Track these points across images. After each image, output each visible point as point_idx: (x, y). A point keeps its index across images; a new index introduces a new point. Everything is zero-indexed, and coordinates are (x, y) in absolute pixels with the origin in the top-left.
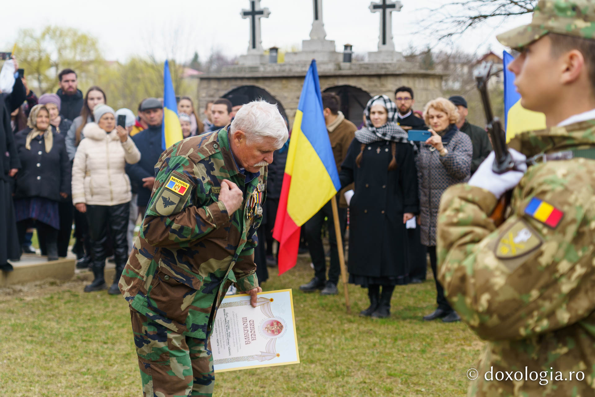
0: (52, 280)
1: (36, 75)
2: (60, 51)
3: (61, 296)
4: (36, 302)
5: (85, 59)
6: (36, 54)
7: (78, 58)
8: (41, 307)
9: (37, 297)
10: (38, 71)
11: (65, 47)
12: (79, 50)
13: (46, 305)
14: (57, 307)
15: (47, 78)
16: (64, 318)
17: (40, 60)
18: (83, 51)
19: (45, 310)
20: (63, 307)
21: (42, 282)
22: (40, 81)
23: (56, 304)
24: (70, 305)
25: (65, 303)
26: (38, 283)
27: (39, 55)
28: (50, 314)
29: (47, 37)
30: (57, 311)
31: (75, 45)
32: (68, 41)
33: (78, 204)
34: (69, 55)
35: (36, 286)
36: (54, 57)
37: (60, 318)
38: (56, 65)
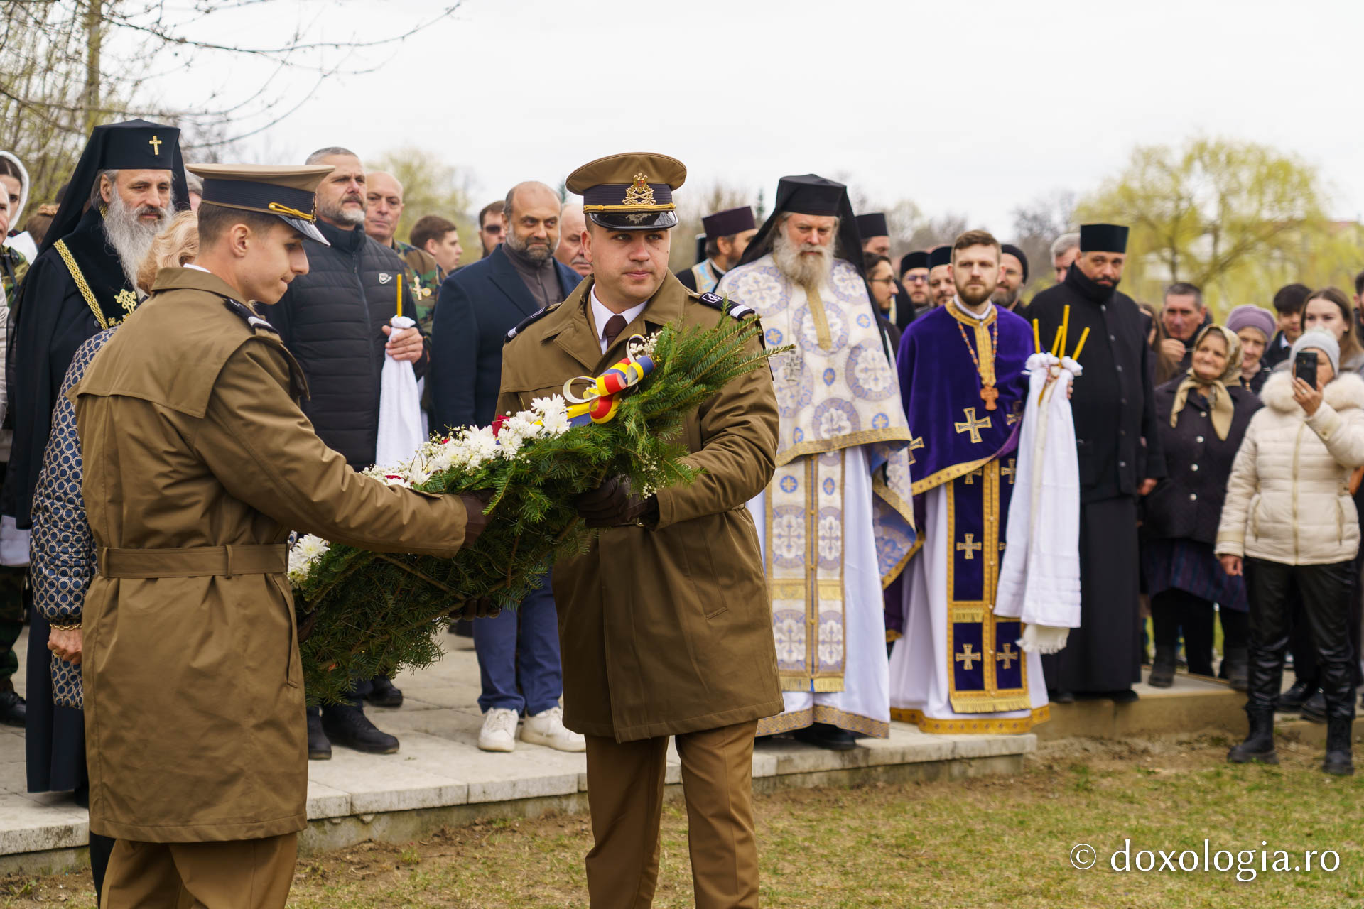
0: (1217, 733)
1: (1167, 253)
2: (1223, 200)
3: (1239, 773)
4: (1183, 782)
5: (1281, 217)
6: (1169, 207)
7: (1266, 215)
8: (1194, 794)
9: (1183, 771)
10: (1172, 243)
11: (1236, 192)
12: (1269, 197)
13: (1206, 792)
14: (1231, 799)
15: (1191, 261)
16: (1249, 825)
17: (1177, 219)
18: (1279, 200)
19: (1205, 803)
20: (1244, 800)
21: (1195, 736)
22: (1173, 267)
23: (1228, 790)
24: (1262, 796)
25: (1250, 790)
26: (1184, 737)
27: (1177, 207)
28: (1216, 812)
29: (1198, 165)
30: (1230, 805)
31: (1260, 185)
32: (1246, 176)
33: (1223, 555)
34: (1244, 208)
35: (1180, 743)
36: (1210, 212)
37: (1238, 824)
38: (1214, 231)
